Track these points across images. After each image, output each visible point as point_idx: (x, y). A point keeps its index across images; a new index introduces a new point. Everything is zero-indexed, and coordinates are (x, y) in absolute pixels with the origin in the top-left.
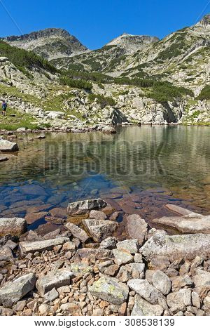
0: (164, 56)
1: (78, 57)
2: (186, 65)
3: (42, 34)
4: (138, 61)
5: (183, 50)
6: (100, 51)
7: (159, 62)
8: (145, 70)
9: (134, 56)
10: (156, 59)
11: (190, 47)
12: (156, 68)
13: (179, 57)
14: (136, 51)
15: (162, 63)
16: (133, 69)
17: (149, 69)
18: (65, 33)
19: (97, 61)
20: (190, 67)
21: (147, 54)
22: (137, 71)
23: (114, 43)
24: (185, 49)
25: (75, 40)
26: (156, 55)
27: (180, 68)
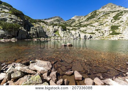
0: (88, 19)
1: (62, 23)
2: (98, 20)
3: (53, 18)
4: (79, 22)
5: (96, 16)
6: (68, 21)
7: (87, 21)
8: (82, 24)
9: (78, 21)
10: (85, 20)
11: (99, 15)
12: (86, 23)
13: (95, 18)
14: (78, 19)
15: (88, 21)
16: (77, 24)
17: (83, 23)
18: (59, 17)
19: (67, 23)
20: (100, 21)
21: (82, 19)
22: (79, 24)
23: (72, 18)
24: (97, 16)
25: (62, 19)
26: (85, 19)
27: (96, 22)
